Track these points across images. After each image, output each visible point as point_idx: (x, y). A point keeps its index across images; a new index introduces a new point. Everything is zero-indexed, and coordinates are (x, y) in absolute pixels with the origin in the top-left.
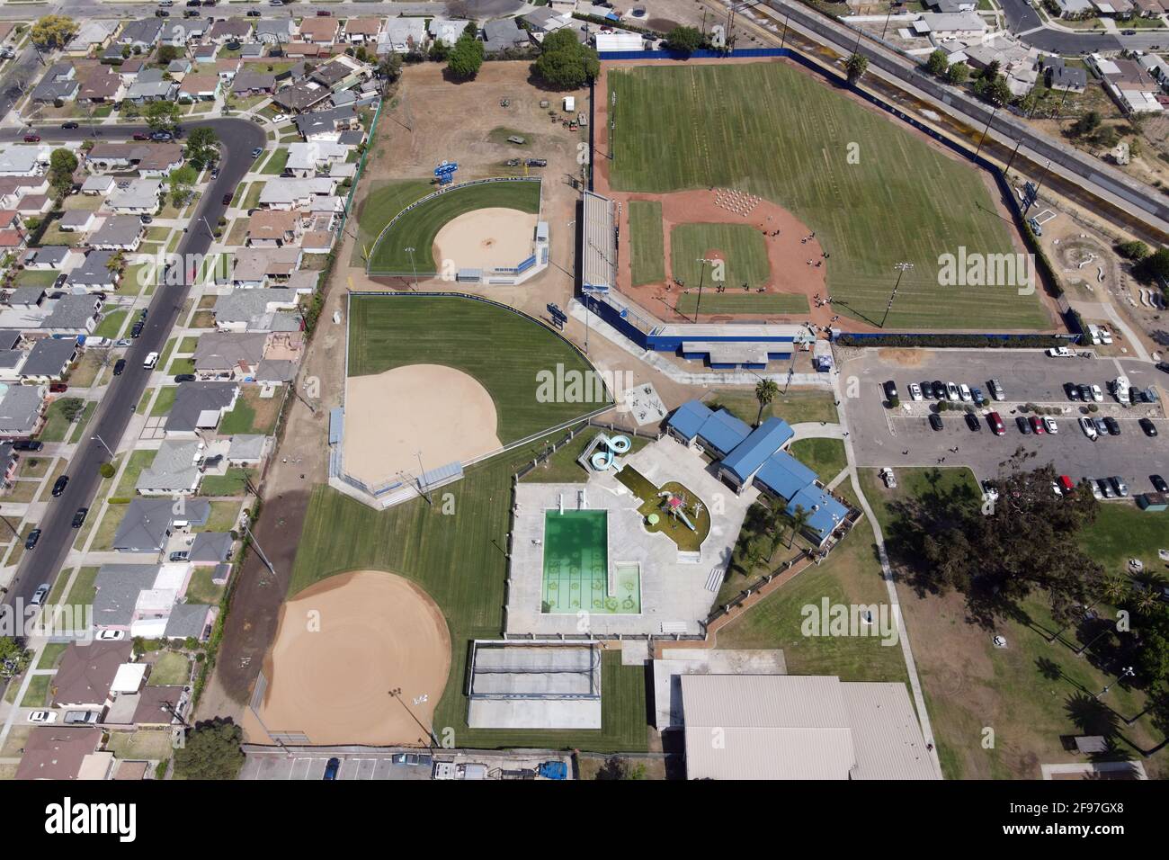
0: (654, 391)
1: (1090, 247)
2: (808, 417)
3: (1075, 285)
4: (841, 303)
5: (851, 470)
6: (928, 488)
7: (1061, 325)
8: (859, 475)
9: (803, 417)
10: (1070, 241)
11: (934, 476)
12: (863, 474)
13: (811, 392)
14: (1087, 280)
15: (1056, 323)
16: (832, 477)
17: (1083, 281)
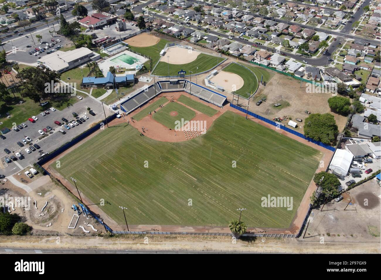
0: (147, 82)
1: (44, 221)
2: (108, 97)
3: (47, 192)
4: (125, 126)
5: (90, 95)
6: (68, 102)
7: (47, 169)
8: (87, 95)
9: (109, 97)
10: (56, 217)
11: (68, 105)
12: (86, 96)
13: (113, 102)
14: (41, 198)
15: (50, 169)
16: (93, 91)
17: (44, 196)
